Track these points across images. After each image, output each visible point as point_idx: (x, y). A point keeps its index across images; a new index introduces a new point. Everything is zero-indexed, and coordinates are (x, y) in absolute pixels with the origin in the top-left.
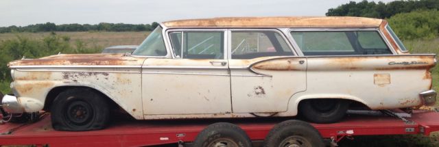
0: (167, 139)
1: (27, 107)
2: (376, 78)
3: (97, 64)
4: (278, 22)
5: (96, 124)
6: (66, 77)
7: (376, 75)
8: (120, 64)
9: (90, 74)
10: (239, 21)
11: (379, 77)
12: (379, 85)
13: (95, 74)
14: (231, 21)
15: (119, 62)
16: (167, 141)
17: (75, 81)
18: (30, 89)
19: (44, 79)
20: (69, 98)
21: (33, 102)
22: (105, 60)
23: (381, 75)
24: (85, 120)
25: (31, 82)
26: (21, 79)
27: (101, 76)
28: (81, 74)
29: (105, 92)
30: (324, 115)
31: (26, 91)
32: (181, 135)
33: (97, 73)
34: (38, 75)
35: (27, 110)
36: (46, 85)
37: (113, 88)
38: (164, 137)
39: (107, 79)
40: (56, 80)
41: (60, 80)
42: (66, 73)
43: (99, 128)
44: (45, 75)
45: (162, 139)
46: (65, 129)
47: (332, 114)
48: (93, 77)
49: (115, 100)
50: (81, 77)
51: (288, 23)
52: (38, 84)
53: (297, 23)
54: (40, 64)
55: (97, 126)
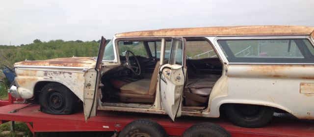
0: (107, 127)
1: (22, 95)
2: (302, 87)
3: (65, 66)
4: (207, 31)
5: (65, 110)
6: (46, 74)
7: (302, 84)
8: (80, 66)
9: (60, 73)
10: (174, 32)
11: (306, 86)
12: (306, 94)
13: (64, 73)
14: (166, 32)
15: (79, 64)
16: (107, 129)
17: (51, 78)
18: (24, 82)
19: (32, 76)
20: (50, 90)
21: (26, 91)
22: (71, 62)
23: (308, 84)
24: (60, 106)
25: (25, 77)
26: (20, 75)
27: (67, 75)
28: (55, 73)
29: (69, 87)
30: (248, 119)
31: (22, 83)
32: (118, 125)
33: (65, 72)
34: (29, 73)
35: (23, 97)
36: (33, 80)
37: (74, 84)
38: (106, 125)
39: (71, 77)
40: (39, 76)
41: (42, 76)
42: (45, 71)
43: (68, 113)
44: (33, 73)
45: (104, 127)
46: (48, 112)
47: (256, 119)
48: (62, 75)
49: (76, 93)
50: (55, 75)
51: (216, 32)
52: (28, 79)
53: (225, 32)
54: (31, 65)
55: (66, 112)
